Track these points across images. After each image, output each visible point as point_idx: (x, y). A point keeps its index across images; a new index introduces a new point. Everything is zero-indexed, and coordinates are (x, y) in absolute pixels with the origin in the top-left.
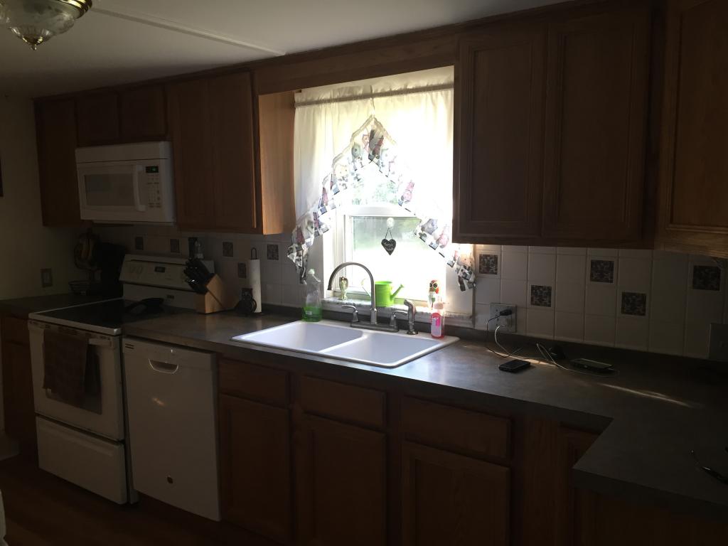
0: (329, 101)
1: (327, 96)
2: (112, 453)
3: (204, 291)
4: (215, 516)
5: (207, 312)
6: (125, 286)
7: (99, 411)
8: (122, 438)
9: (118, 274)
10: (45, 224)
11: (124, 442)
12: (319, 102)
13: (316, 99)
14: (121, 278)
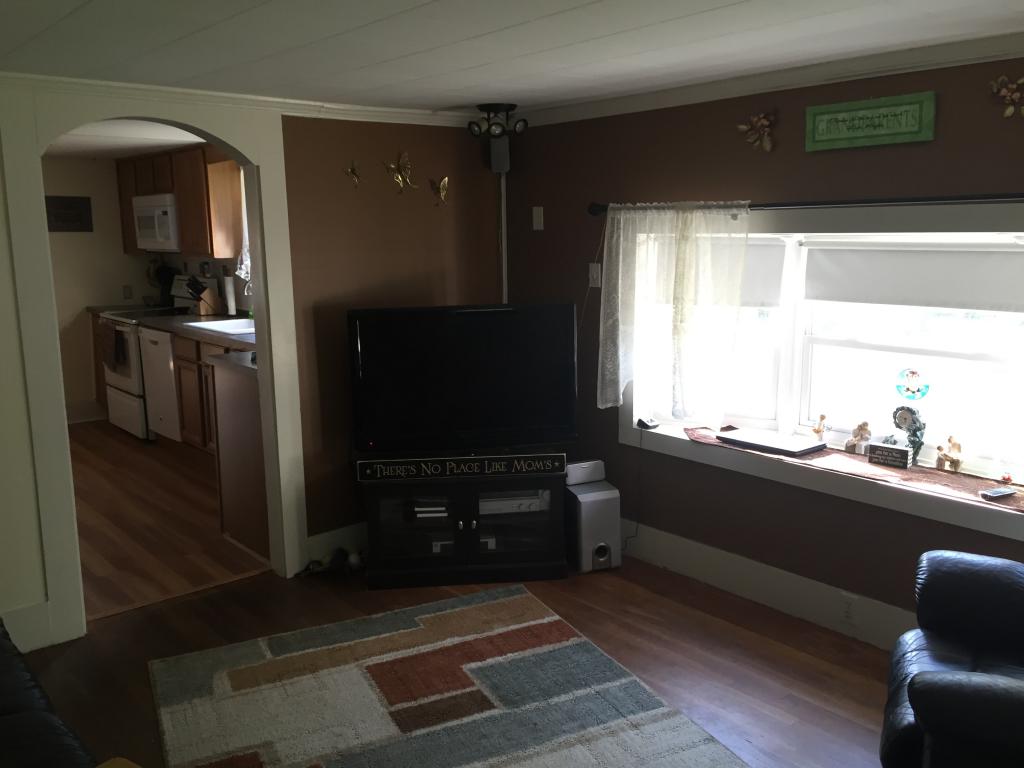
2: (136, 403)
3: (200, 299)
4: (178, 438)
5: (202, 313)
6: (176, 299)
7: (129, 376)
8: (142, 394)
9: (170, 290)
10: (126, 251)
11: (143, 397)
14: (173, 293)
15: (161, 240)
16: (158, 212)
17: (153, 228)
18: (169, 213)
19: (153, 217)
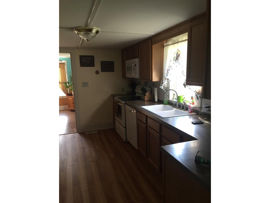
0: (170, 45)
1: (170, 43)
3: (145, 95)
6: (136, 93)
7: (122, 120)
8: (125, 127)
9: (135, 90)
10: (123, 78)
12: (168, 45)
13: (168, 44)
15: (134, 74)
16: (133, 65)
17: (132, 70)
18: (137, 65)
19: (132, 67)
